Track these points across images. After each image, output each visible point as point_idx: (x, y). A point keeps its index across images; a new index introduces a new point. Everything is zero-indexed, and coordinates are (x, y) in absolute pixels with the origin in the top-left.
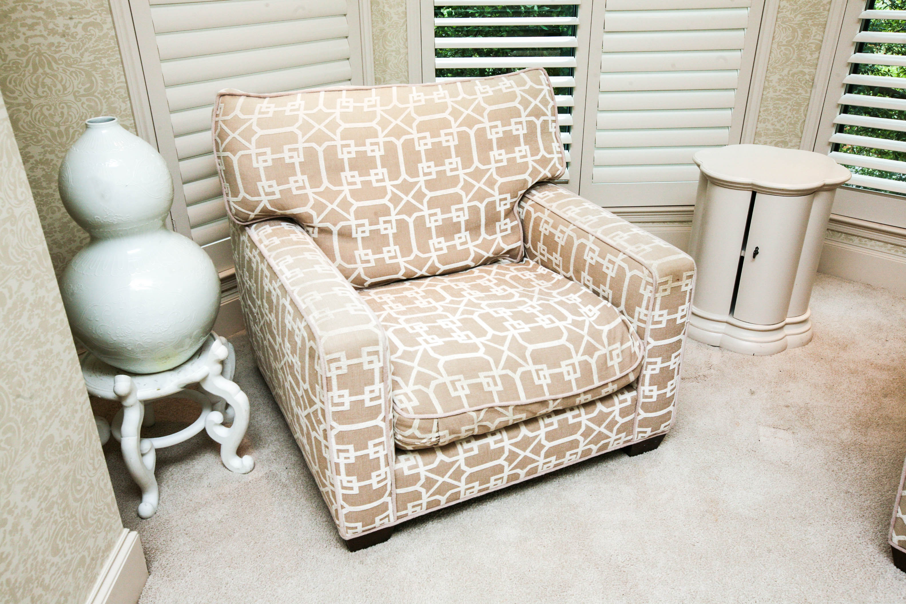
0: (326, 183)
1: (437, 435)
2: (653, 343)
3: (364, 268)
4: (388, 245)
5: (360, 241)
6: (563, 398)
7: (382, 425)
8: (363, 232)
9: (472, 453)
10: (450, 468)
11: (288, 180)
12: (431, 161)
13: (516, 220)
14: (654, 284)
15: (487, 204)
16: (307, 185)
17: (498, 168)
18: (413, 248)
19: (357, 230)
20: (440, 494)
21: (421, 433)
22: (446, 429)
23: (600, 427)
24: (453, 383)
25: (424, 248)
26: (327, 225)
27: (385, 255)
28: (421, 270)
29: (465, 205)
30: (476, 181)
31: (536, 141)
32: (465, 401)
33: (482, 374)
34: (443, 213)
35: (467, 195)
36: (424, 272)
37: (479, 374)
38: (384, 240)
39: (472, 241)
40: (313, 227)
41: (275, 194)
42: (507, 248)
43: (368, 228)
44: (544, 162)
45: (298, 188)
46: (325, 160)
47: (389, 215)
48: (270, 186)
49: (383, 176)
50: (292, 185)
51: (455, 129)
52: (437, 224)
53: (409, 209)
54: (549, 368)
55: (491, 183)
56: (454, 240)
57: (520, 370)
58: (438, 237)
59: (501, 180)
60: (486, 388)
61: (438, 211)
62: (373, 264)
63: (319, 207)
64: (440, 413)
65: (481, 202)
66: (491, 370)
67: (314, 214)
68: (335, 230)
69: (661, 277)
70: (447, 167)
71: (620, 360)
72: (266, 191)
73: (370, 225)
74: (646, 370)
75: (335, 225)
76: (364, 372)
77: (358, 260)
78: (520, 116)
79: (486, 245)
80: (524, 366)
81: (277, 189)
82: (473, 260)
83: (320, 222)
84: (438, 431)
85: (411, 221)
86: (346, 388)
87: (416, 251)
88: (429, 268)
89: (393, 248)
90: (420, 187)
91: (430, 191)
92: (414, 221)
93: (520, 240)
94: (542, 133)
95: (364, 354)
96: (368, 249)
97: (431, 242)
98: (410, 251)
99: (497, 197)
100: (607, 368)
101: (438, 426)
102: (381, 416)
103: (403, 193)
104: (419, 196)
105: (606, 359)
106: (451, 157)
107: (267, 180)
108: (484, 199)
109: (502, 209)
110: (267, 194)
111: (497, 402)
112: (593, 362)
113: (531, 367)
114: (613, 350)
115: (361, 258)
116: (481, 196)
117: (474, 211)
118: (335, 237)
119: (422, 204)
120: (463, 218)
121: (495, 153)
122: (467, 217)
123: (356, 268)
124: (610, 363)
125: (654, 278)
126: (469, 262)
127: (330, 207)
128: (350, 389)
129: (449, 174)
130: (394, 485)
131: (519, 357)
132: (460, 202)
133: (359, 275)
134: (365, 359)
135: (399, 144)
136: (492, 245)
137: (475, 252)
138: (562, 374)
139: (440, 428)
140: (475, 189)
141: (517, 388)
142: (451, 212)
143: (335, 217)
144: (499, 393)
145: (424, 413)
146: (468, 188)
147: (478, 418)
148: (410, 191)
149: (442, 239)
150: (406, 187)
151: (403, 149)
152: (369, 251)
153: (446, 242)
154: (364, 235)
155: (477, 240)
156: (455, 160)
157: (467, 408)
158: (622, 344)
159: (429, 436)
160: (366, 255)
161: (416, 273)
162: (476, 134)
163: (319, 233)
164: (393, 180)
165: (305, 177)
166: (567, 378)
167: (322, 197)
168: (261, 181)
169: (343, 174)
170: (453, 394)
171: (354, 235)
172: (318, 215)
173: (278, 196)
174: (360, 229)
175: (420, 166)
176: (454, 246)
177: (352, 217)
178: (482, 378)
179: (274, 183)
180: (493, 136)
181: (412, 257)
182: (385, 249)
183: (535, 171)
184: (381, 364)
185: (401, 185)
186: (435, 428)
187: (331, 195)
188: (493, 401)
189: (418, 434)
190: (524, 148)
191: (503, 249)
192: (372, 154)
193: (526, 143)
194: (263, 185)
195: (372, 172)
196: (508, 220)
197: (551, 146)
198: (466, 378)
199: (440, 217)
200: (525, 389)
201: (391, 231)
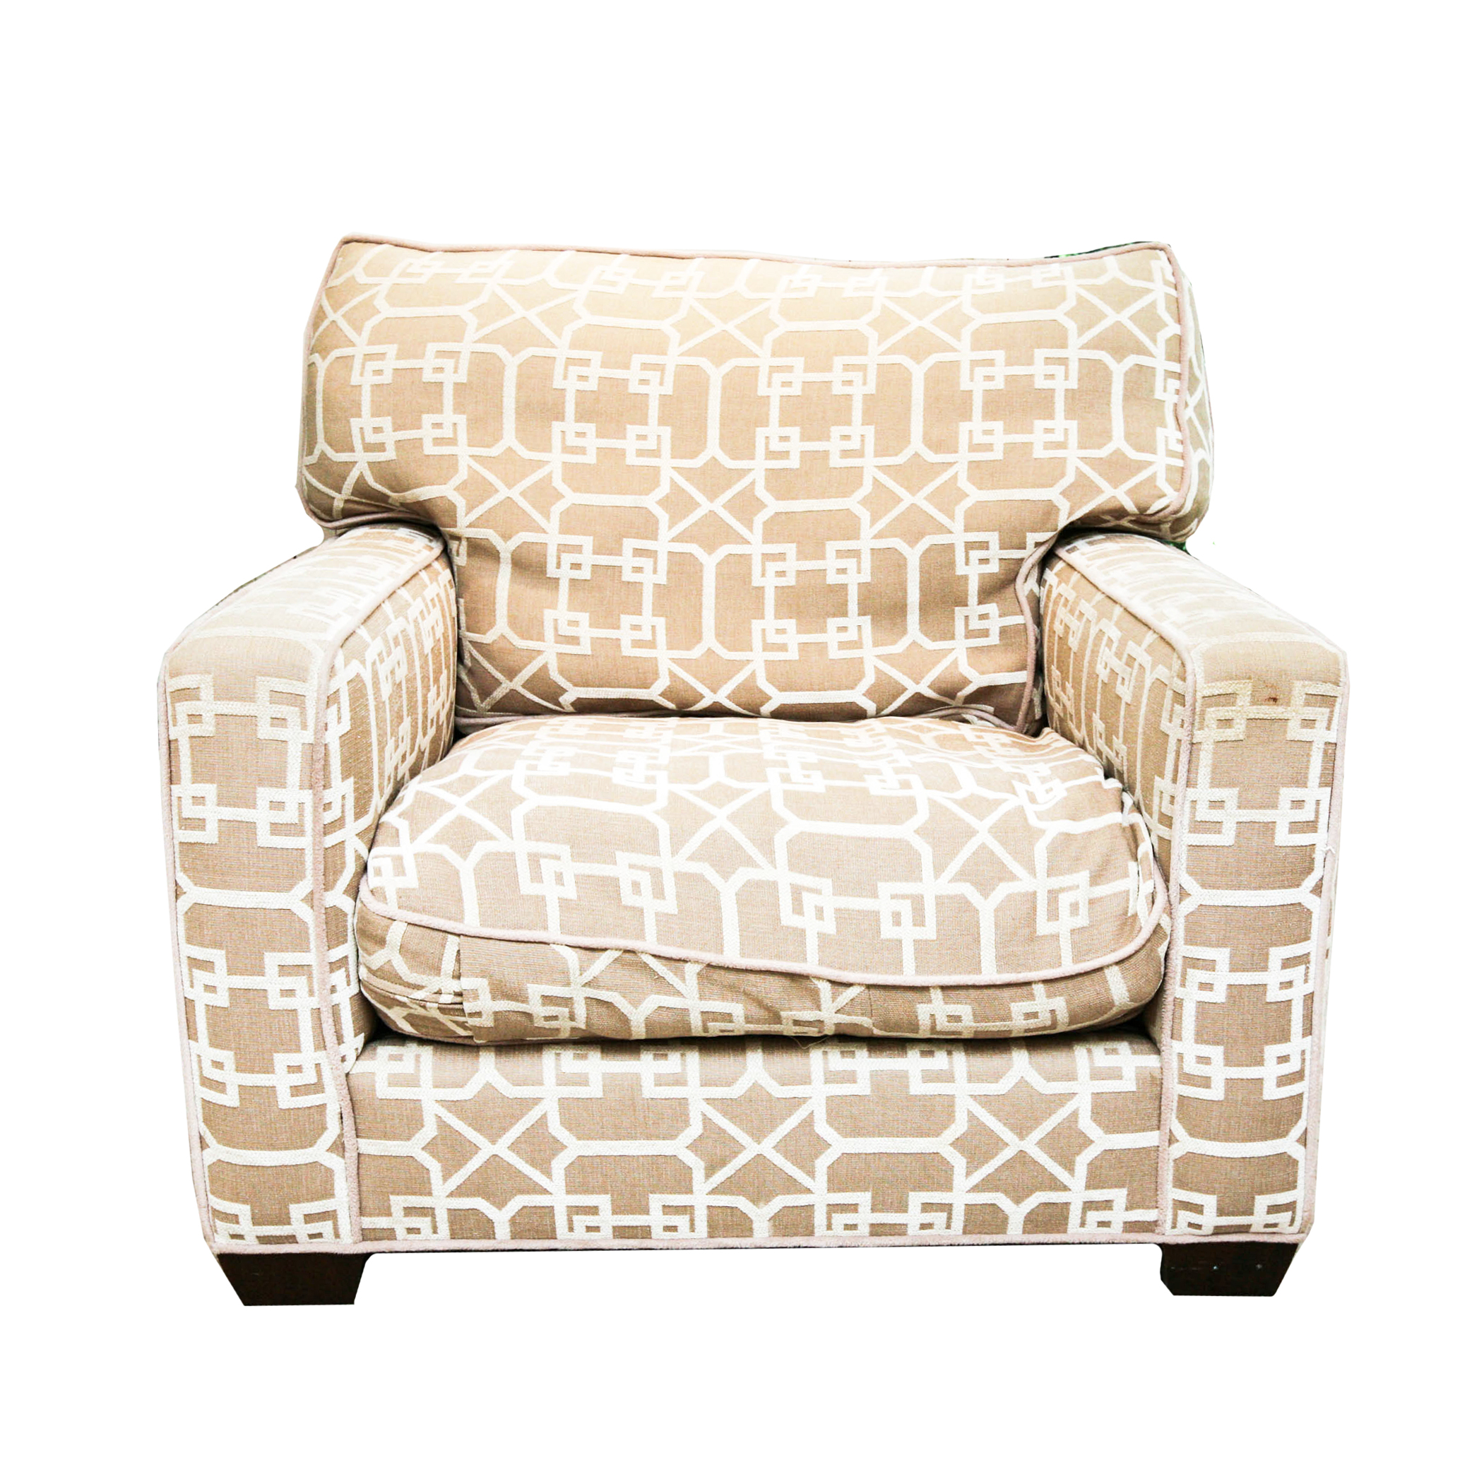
0: (509, 438)
1: (456, 986)
2: (1199, 896)
3: (560, 655)
4: (638, 612)
5: (564, 586)
6: (869, 987)
7: (306, 913)
8: (576, 566)
9: (582, 1092)
10: (516, 1118)
11: (420, 419)
12: (794, 424)
13: (1022, 612)
14: (1188, 699)
15: (928, 550)
16: (463, 436)
17: (974, 465)
18: (705, 630)
19: (559, 558)
20: (487, 1196)
21: (411, 968)
22: (483, 974)
23: (1022, 1137)
24: (534, 859)
25: (735, 636)
26: (488, 534)
27: (625, 635)
28: (714, 691)
29: (866, 542)
30: (908, 489)
31: (1107, 416)
32: (553, 914)
33: (623, 857)
34: (802, 555)
35: (873, 521)
36: (722, 697)
37: (619, 854)
38: (630, 596)
39: (876, 644)
40: (458, 538)
41: (384, 450)
42: (978, 681)
43: (588, 558)
44: (1117, 468)
45: (438, 441)
46: (519, 387)
47: (654, 536)
48: (377, 430)
49: (659, 443)
50: (426, 433)
51: (874, 356)
52: (782, 582)
53: (712, 532)
54: (839, 890)
55: (947, 497)
56: (823, 630)
57: (742, 875)
58: (778, 616)
59: (975, 495)
60: (628, 898)
61: (790, 549)
62: (585, 648)
63: (477, 489)
64: (471, 923)
65: (912, 543)
66: (656, 852)
67: (460, 503)
68: (506, 549)
69: (1212, 678)
70: (834, 446)
71: (1082, 920)
72: (368, 440)
73: (595, 553)
74: (1183, 985)
75: (506, 537)
76: (258, 745)
77: (549, 633)
78: (1063, 346)
79: (915, 662)
80: (756, 866)
81: (390, 437)
82: (869, 694)
83: (470, 526)
84: (458, 977)
85: (710, 562)
86: (211, 781)
87: (709, 639)
88: (738, 687)
89: (649, 621)
90: (753, 483)
91: (779, 497)
92: (719, 565)
93: (1023, 668)
94: (1126, 398)
95: (263, 695)
96: (583, 610)
97: (757, 625)
98: (696, 635)
99: (959, 538)
100: (1032, 938)
101: (458, 960)
102: (304, 887)
103: (704, 492)
104: (746, 506)
105: (1034, 909)
106: (848, 423)
107: (373, 416)
108: (921, 535)
109: (973, 572)
110: (368, 448)
111: (650, 943)
112: (986, 908)
113: (784, 877)
114: (1062, 890)
115: (556, 629)
116: (913, 527)
117: (889, 562)
118: (505, 570)
119: (750, 528)
120: (856, 576)
121: (974, 428)
122: (866, 577)
123: (539, 652)
124: (1044, 927)
125: (1190, 678)
126: (857, 696)
127: (503, 493)
128: (220, 785)
129: (836, 461)
130: (349, 1122)
131: (753, 841)
132: (853, 534)
133: (544, 668)
134: (263, 709)
135: (716, 375)
136: (935, 664)
137: (878, 671)
138: (875, 916)
139: (464, 968)
140: (901, 508)
141: (720, 920)
142: (823, 557)
143: (508, 517)
144: (661, 918)
145: (424, 911)
146: (880, 500)
147: (582, 970)
148: (724, 490)
149: (790, 624)
150: (713, 479)
151: (724, 388)
152: (584, 618)
153: (799, 632)
154: (576, 574)
155: (894, 642)
156: (860, 431)
157: (553, 932)
158: (1096, 879)
159: (433, 983)
160: (575, 623)
161: (702, 697)
162: (927, 377)
163: (469, 555)
164: (682, 457)
165: (462, 420)
166: (888, 931)
167: (490, 469)
168: (360, 416)
169: (557, 426)
170: (527, 887)
171: (551, 571)
172: (470, 509)
173: (390, 454)
174: (567, 559)
175: (761, 433)
176: (822, 647)
177: (553, 525)
178: (623, 867)
179: (386, 422)
180: (976, 385)
181: (696, 652)
182: (626, 620)
183: (1082, 486)
184: (309, 737)
185: (703, 470)
186: (448, 964)
187: (511, 468)
188: (641, 935)
189: (401, 967)
190: (1063, 425)
191: (966, 682)
192: (643, 389)
193: (1070, 413)
194: (363, 425)
195: (633, 430)
196: (992, 608)
197: (1154, 435)
198: (576, 856)
199: (793, 565)
200: (744, 928)
201: (652, 577)
